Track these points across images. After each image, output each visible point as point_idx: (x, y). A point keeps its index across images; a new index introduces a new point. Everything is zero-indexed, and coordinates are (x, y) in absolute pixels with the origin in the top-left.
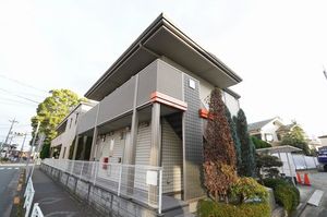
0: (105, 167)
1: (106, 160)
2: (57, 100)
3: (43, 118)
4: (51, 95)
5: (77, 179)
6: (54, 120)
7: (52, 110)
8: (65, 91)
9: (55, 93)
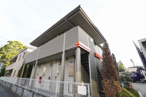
0: (40, 82)
1: (41, 78)
2: (11, 46)
3: (2, 55)
4: (9, 43)
5: (23, 89)
6: (8, 56)
7: (8, 51)
8: (16, 42)
9: (11, 43)
